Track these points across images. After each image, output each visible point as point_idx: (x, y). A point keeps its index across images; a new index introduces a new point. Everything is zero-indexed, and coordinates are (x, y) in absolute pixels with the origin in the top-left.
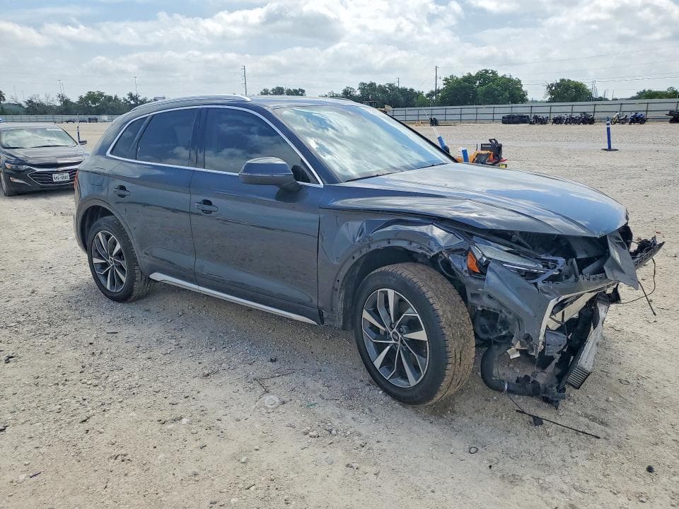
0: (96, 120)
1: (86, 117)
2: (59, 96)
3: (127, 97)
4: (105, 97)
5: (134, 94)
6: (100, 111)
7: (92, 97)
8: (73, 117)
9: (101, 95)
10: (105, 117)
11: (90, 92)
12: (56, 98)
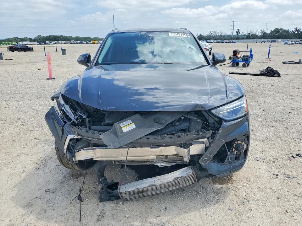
0: (275, 41)
1: (271, 40)
2: (262, 31)
3: (294, 30)
4: (283, 30)
5: (298, 28)
6: (278, 37)
7: (277, 31)
8: (265, 40)
9: (281, 29)
10: (280, 40)
11: (276, 28)
12: (260, 32)
